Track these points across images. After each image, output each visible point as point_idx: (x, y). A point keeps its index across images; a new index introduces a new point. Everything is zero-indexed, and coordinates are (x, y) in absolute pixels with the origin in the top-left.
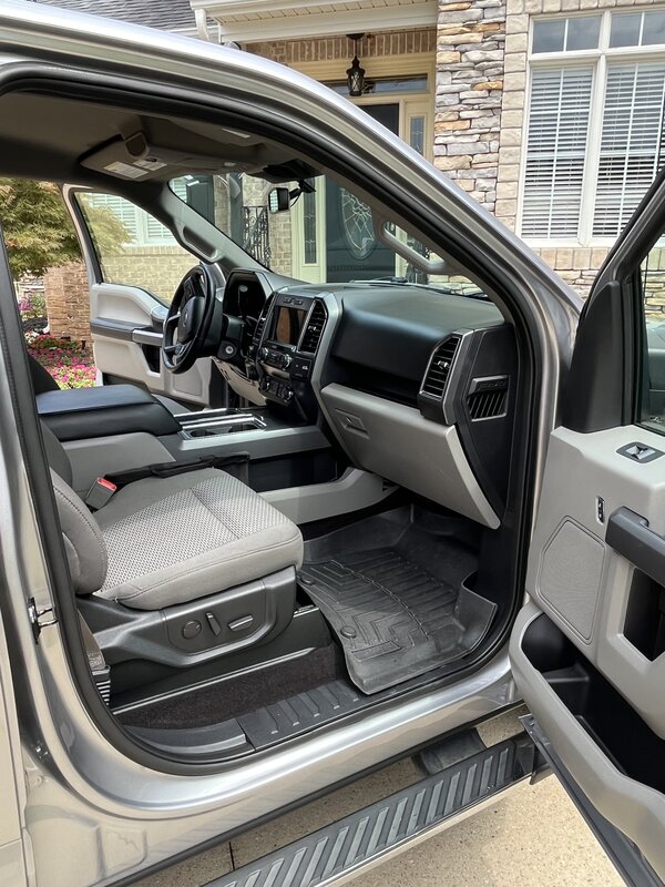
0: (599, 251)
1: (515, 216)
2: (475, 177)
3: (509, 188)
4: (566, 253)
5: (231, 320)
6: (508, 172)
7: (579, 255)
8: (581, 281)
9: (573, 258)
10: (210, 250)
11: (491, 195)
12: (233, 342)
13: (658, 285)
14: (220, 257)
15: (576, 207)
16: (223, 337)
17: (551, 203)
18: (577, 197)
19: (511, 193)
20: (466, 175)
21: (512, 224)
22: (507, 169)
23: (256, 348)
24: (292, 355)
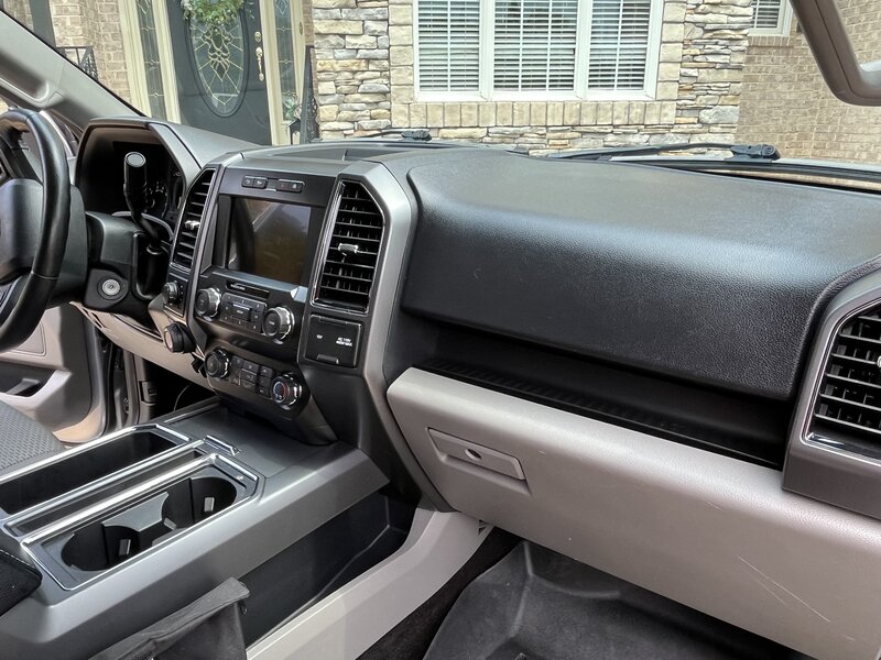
0: (503, 106)
1: (412, 65)
2: (363, 17)
3: (403, 33)
4: (470, 108)
5: (110, 226)
6: (401, 14)
7: (484, 110)
8: (487, 139)
9: (478, 114)
10: (33, 83)
11: (383, 41)
12: (116, 270)
13: (564, 142)
14: (56, 98)
15: (474, 57)
16: (94, 262)
17: (449, 52)
18: (476, 46)
19: (406, 38)
20: (352, 16)
21: (411, 74)
22: (400, 10)
23: (184, 288)
24: (297, 308)
